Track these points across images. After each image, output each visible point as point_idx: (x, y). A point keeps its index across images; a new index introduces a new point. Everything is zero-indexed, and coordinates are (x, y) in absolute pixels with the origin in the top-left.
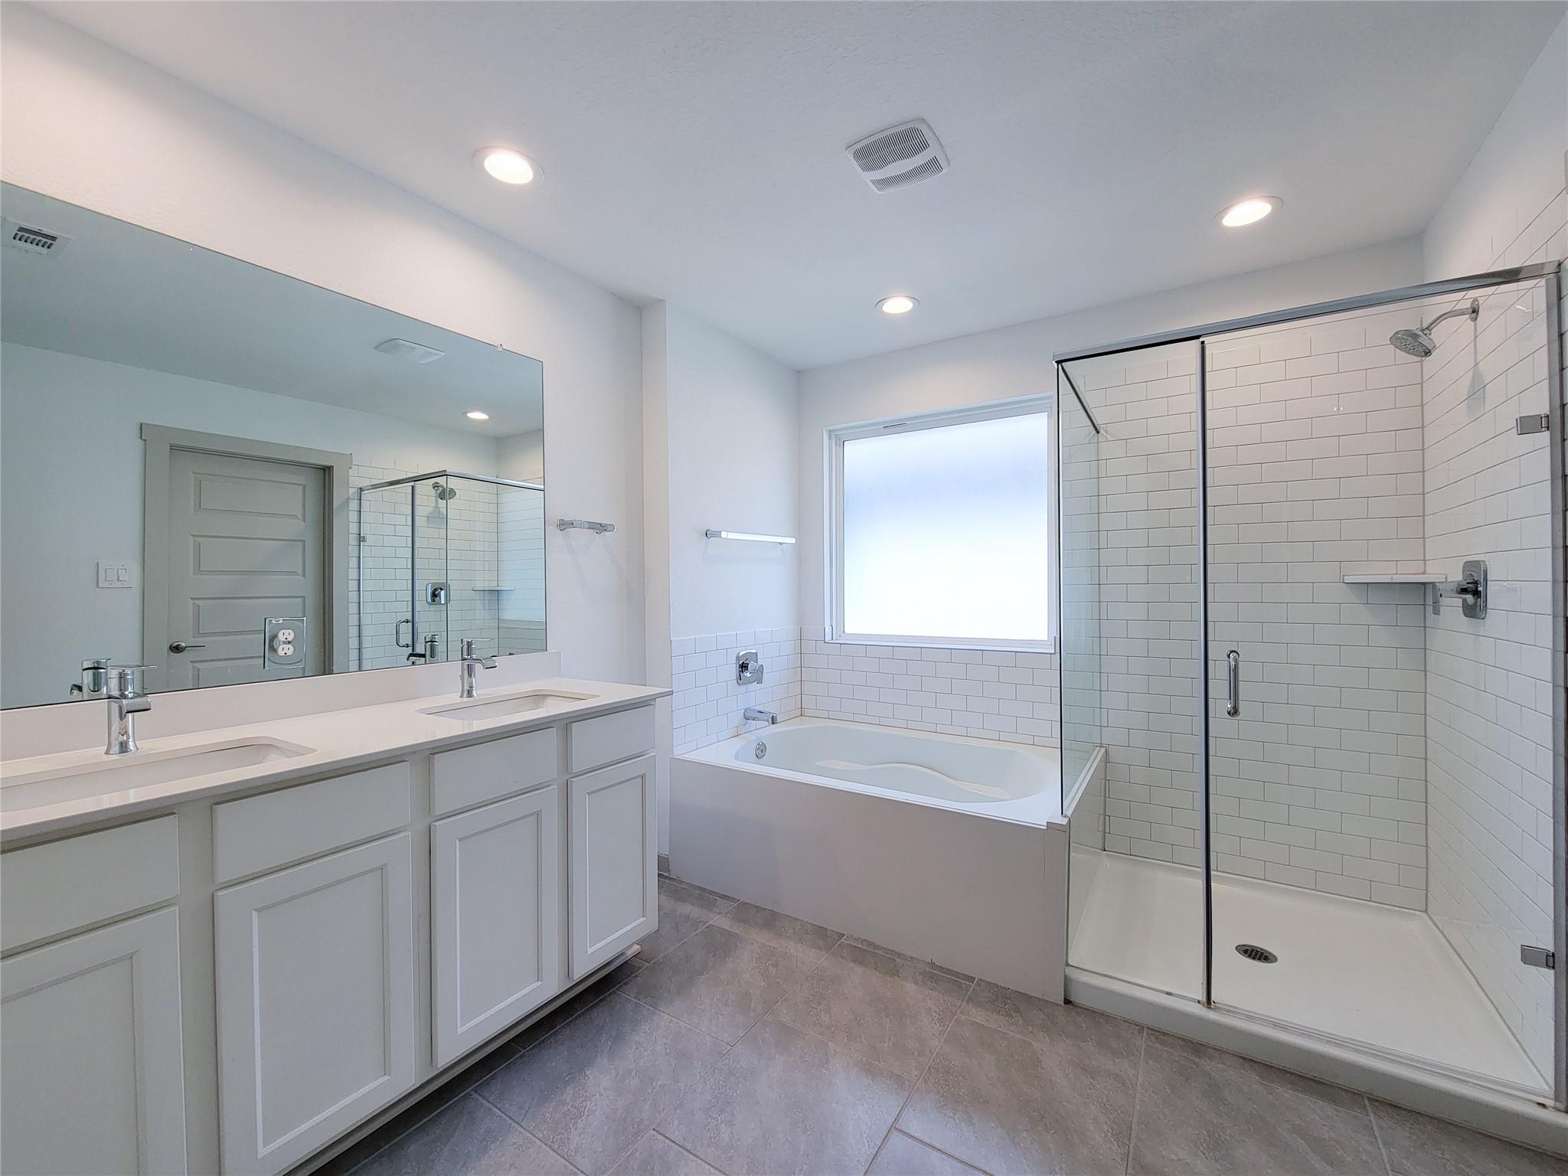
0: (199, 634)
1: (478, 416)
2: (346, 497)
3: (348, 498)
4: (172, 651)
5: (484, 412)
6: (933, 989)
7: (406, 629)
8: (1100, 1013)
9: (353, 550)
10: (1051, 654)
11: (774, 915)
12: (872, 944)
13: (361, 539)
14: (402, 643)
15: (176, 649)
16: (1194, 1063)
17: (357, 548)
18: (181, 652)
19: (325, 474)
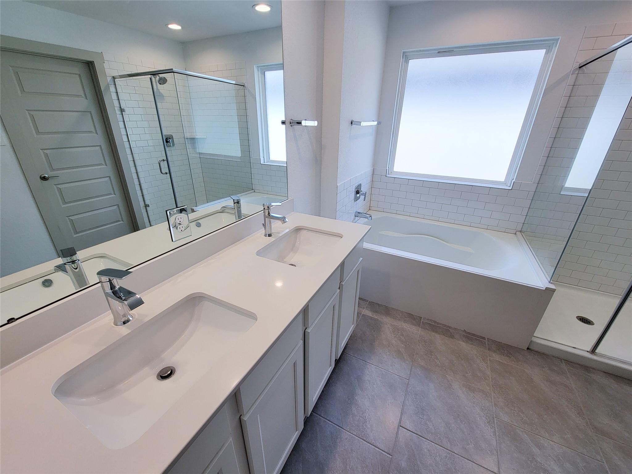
0: (53, 170)
1: (175, 27)
2: (107, 83)
3: (108, 84)
4: (42, 180)
5: (179, 24)
6: (472, 344)
7: (164, 165)
8: (542, 353)
9: (119, 117)
10: (509, 190)
11: (387, 308)
12: (435, 322)
13: (122, 110)
14: (163, 171)
15: (44, 179)
16: (588, 375)
17: (121, 115)
18: (47, 180)
19: (89, 67)
